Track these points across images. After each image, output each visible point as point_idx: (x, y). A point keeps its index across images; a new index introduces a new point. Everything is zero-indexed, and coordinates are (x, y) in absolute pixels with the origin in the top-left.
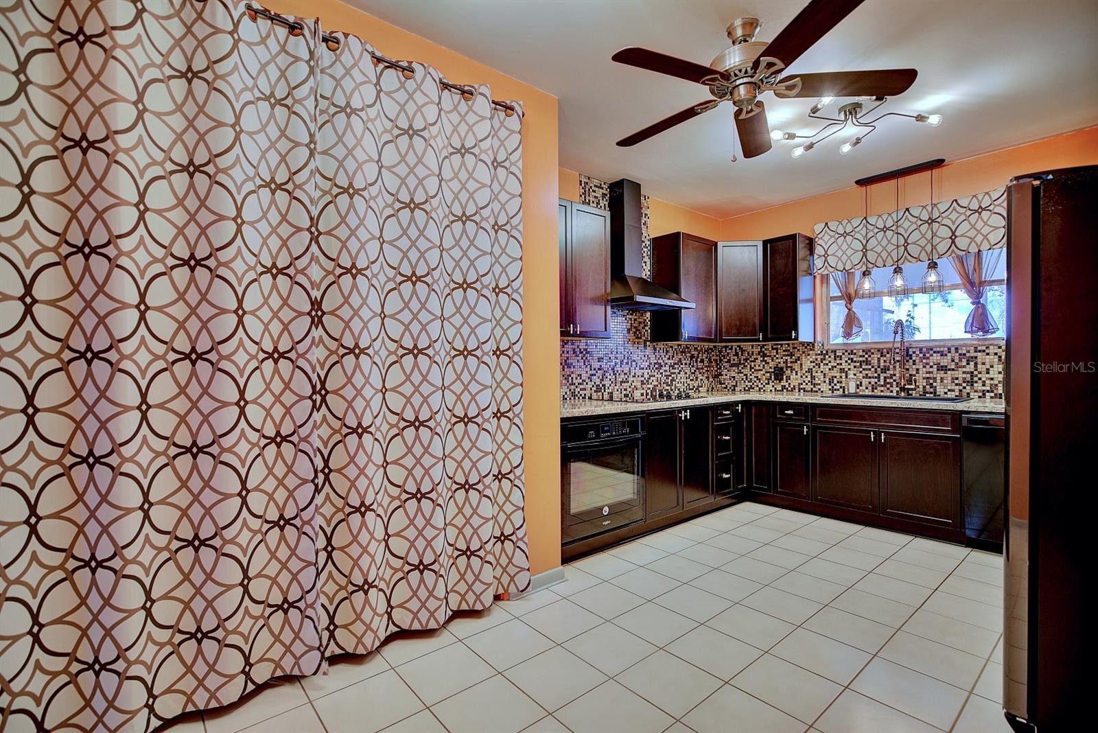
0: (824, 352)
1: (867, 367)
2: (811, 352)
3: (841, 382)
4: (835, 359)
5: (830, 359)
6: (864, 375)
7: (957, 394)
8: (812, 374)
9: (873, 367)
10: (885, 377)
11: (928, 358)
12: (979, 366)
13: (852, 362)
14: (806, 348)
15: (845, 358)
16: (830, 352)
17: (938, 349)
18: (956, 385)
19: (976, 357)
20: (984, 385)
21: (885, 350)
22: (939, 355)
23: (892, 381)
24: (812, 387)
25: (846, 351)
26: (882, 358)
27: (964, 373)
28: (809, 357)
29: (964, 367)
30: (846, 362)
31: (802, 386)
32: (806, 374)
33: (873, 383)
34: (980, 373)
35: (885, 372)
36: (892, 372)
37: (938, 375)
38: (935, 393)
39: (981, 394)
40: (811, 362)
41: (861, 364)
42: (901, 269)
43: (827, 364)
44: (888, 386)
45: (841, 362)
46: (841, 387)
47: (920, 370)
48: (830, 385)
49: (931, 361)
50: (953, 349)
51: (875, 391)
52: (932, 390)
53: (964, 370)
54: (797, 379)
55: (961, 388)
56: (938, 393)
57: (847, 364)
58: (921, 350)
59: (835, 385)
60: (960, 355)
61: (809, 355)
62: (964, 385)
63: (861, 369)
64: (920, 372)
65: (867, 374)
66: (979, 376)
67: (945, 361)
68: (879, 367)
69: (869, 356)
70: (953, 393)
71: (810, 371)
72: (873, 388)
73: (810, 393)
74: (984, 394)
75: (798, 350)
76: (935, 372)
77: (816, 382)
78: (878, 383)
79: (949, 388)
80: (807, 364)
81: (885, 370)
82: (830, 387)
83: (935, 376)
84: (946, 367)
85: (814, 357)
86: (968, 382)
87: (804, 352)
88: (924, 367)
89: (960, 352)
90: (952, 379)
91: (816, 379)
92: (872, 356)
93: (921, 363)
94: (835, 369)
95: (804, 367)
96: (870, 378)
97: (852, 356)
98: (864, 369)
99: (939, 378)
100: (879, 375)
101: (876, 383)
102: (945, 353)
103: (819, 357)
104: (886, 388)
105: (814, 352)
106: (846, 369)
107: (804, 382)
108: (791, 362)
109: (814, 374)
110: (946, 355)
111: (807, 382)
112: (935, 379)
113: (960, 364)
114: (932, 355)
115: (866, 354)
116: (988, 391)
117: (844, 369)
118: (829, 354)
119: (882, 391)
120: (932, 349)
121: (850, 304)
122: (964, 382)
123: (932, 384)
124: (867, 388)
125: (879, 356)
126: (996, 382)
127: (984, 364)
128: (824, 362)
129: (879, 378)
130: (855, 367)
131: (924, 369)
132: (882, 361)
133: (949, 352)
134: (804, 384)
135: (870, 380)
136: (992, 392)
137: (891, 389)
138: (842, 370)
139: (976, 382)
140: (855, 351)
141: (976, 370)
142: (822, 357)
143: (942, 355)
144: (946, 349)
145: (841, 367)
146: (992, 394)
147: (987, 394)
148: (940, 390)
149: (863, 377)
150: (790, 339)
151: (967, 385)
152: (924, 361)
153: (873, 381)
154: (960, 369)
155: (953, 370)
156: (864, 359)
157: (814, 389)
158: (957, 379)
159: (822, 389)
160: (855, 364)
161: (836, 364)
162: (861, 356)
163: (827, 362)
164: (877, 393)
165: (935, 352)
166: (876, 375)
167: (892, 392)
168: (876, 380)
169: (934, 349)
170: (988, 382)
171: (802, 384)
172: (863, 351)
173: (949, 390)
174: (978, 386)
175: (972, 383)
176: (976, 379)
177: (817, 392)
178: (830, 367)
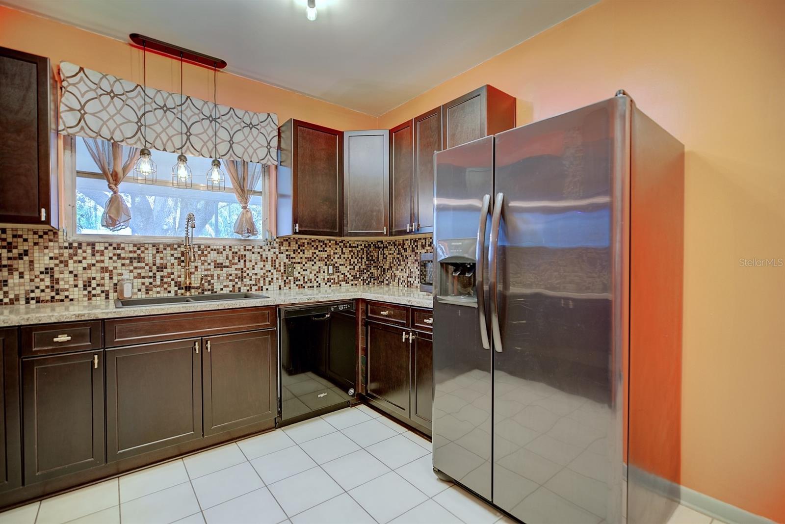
0: (75, 245)
1: (139, 265)
2: (51, 244)
3: (103, 285)
4: (93, 255)
5: (84, 255)
6: (136, 275)
7: (231, 289)
8: (52, 276)
9: (147, 265)
10: (162, 277)
11: (206, 256)
12: (248, 263)
13: (119, 258)
14: (41, 237)
15: (109, 253)
16: (84, 245)
17: (215, 247)
18: (230, 281)
19: (245, 256)
20: (251, 280)
21: (161, 246)
22: (216, 252)
23: (169, 280)
24: (53, 294)
25: (111, 245)
26: (158, 255)
27: (236, 269)
28: (46, 251)
29: (236, 264)
30: (111, 258)
31: (32, 295)
32: (42, 276)
33: (147, 284)
34: (248, 269)
35: (162, 271)
36: (169, 270)
37: (215, 272)
38: (213, 290)
39: (248, 288)
40: (51, 258)
41: (131, 262)
42: (185, 158)
43: (80, 262)
44: (166, 286)
45: (102, 258)
46: (103, 292)
47: (199, 267)
48: (85, 289)
49: (209, 258)
50: (227, 247)
51: (150, 293)
52: (210, 287)
53: (236, 267)
54: (20, 285)
55: (234, 283)
56: (215, 290)
57: (111, 261)
58: (199, 247)
59: (94, 289)
60: (233, 253)
61: (47, 248)
62: (236, 280)
63: (131, 268)
64: (199, 270)
65: (139, 274)
66: (248, 272)
67: (221, 259)
68: (154, 265)
69: (143, 252)
70: (228, 289)
71: (48, 271)
72: (147, 290)
73: (49, 304)
74: (251, 288)
75: (26, 240)
76: (212, 270)
77: (61, 287)
78: (154, 283)
79: (225, 284)
80: (43, 261)
81: (161, 268)
82: (86, 292)
83: (212, 273)
84: (222, 264)
85: (56, 251)
86: (239, 277)
87: (36, 244)
88: (203, 264)
89: (233, 250)
90: (227, 275)
91: (61, 283)
92: (146, 252)
93: (200, 261)
94: (93, 268)
95: (36, 265)
96: (143, 277)
97: (119, 252)
98: (135, 268)
99: (215, 276)
100: (154, 274)
101: (151, 283)
102: (220, 250)
103: (66, 253)
104: (162, 289)
105: (56, 244)
106: (111, 268)
107: (38, 288)
108: (9, 258)
109: (56, 276)
110: (222, 253)
111: (42, 287)
112: (212, 276)
113: (233, 261)
114: (209, 253)
115: (139, 249)
116: (254, 285)
117: (107, 268)
118: (84, 248)
119: (158, 292)
120: (209, 247)
121: (116, 185)
122: (236, 278)
123: (210, 281)
124: (139, 290)
125: (155, 252)
126: (259, 277)
127: (251, 261)
128: (75, 258)
129: (155, 277)
130: (123, 265)
131: (203, 267)
132: (158, 258)
133: (224, 250)
134: (37, 291)
135: (143, 280)
136: (256, 285)
137: (169, 289)
138: (104, 270)
139: (245, 277)
140: (122, 245)
141: (245, 267)
142: (71, 251)
143: (218, 253)
144: (222, 247)
145: (102, 265)
146: (257, 287)
147: (253, 287)
148: (217, 287)
149: (135, 278)
150: (38, 221)
151: (239, 281)
152: (203, 258)
153: (147, 281)
154: (233, 266)
155: (227, 267)
156: (135, 255)
157: (57, 297)
158: (231, 275)
159: (71, 297)
160: (123, 262)
161: (94, 262)
162: (131, 252)
163: (80, 258)
164: (153, 295)
165: (212, 250)
166: (151, 274)
167: (169, 292)
168: (151, 280)
169: (212, 247)
170: (254, 277)
171: (33, 291)
172: (135, 245)
173: (225, 286)
174: (247, 281)
175: (242, 278)
176: (245, 275)
177: (62, 301)
178: (85, 265)
